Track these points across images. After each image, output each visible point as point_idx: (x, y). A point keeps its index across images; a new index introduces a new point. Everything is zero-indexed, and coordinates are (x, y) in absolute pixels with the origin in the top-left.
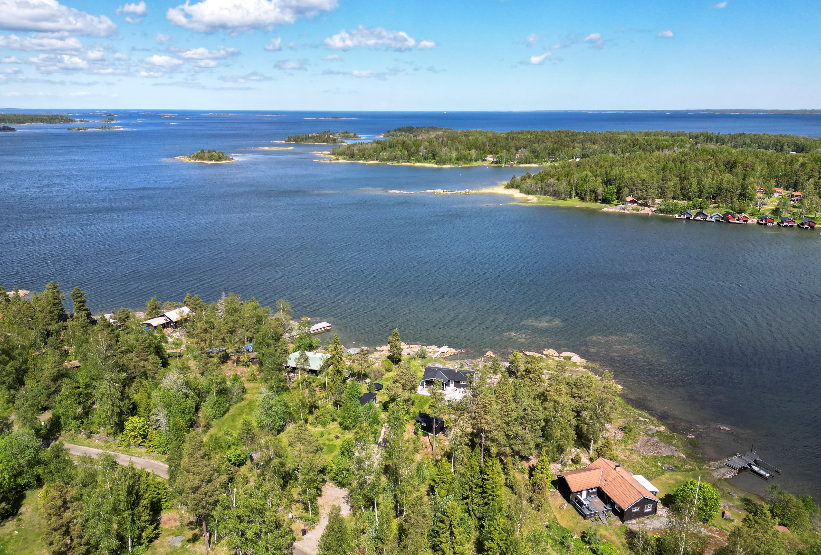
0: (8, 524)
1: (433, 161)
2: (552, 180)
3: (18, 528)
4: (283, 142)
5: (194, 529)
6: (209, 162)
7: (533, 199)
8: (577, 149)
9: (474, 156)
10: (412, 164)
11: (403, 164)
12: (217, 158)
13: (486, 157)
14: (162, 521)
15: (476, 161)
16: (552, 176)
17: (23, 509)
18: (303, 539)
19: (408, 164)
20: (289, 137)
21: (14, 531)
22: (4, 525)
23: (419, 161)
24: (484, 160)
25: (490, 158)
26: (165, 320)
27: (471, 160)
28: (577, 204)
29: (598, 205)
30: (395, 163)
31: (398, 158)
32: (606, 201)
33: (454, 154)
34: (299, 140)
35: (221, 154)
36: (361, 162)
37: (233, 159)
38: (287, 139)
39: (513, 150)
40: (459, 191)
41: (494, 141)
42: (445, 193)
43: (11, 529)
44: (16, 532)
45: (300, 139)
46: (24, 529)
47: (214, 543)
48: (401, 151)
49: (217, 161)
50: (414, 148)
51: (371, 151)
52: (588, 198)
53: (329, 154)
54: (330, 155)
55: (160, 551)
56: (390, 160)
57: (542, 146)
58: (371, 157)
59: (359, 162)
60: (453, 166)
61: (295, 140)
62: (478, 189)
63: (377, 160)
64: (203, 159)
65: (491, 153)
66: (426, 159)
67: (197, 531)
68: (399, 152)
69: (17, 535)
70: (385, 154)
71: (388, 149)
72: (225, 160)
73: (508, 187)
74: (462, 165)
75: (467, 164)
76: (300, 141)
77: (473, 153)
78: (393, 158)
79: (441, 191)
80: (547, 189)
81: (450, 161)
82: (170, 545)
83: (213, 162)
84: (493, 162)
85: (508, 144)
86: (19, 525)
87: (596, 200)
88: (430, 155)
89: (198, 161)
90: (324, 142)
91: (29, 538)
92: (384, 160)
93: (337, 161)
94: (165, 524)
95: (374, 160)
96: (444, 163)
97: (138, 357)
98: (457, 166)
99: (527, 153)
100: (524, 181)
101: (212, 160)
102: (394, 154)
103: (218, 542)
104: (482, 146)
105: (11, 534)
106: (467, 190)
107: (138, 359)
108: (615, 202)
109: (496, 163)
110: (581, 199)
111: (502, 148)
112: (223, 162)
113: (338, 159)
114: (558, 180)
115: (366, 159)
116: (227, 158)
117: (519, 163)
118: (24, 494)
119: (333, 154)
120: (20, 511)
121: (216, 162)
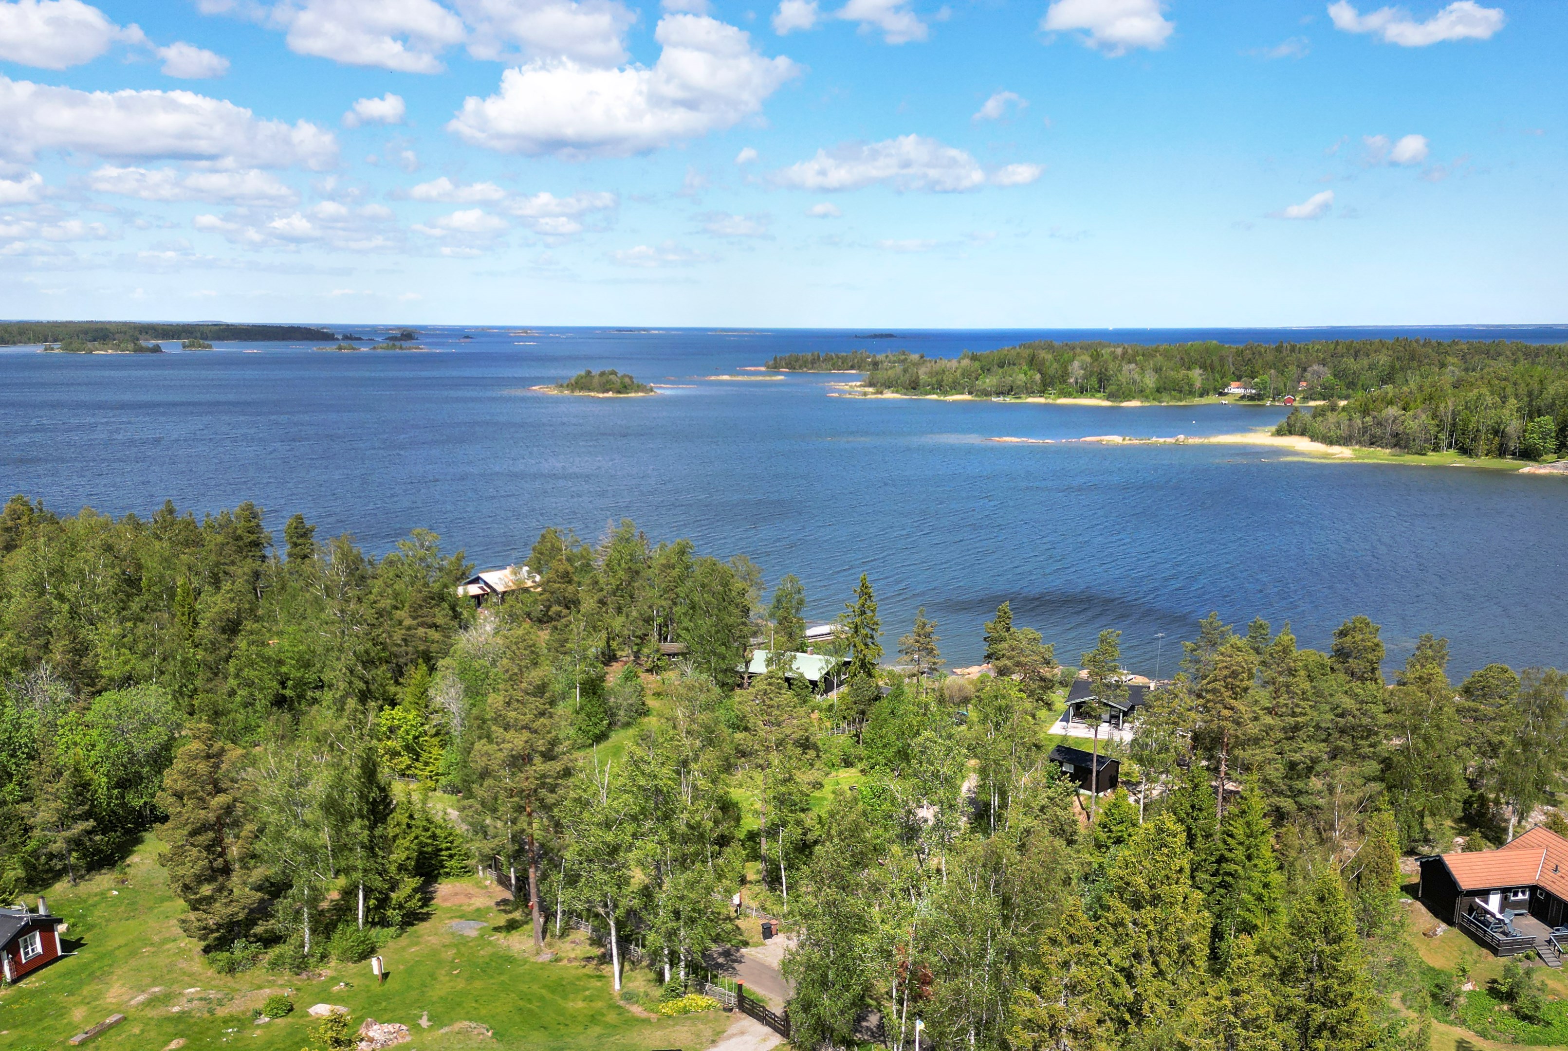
0: (98, 878)
1: (1098, 395)
2: (1393, 411)
3: (120, 886)
4: (763, 369)
5: (510, 912)
6: (601, 395)
7: (1343, 453)
8: (1451, 368)
9: (1198, 384)
10: (1050, 401)
11: (1030, 400)
12: (618, 385)
13: (1226, 385)
14: (438, 895)
15: (1201, 396)
16: (1391, 403)
17: (134, 859)
18: (765, 945)
19: (1042, 400)
20: (775, 359)
21: (112, 889)
22: (90, 880)
23: (1069, 395)
24: (1221, 394)
25: (1236, 389)
26: (482, 588)
27: (1191, 393)
28: (1455, 462)
29: (1508, 463)
30: (1009, 399)
31: (1018, 387)
32: (1529, 454)
33: (1150, 381)
34: (797, 365)
35: (627, 380)
36: (934, 397)
37: (652, 390)
38: (771, 363)
39: (1293, 370)
40: (1162, 440)
41: (1248, 354)
42: (1127, 442)
43: (106, 885)
44: (115, 893)
45: (801, 362)
46: (133, 889)
47: (553, 936)
48: (1025, 374)
49: (619, 392)
50: (1055, 365)
51: (958, 374)
52: (1482, 446)
53: (861, 386)
54: (865, 386)
55: (429, 941)
56: (998, 394)
57: (1365, 362)
58: (956, 387)
59: (929, 397)
60: (1147, 404)
61: (789, 365)
62: (1207, 436)
63: (970, 393)
64: (590, 390)
65: (1239, 379)
66: (1082, 391)
67: (517, 915)
68: (1022, 376)
69: (116, 897)
70: (989, 382)
71: (995, 368)
72: (636, 391)
73: (1279, 433)
74: (1167, 402)
75: (1180, 400)
76: (801, 367)
77: (1196, 375)
78: (1006, 389)
79: (1117, 439)
80: (1378, 431)
81: (1141, 393)
82: (453, 934)
83: (610, 394)
84: (1243, 397)
85: (1282, 359)
86: (123, 882)
87: (1502, 452)
88: (1094, 381)
89: (577, 393)
90: (852, 368)
91: (141, 902)
92: (987, 394)
93: (879, 396)
94: (445, 899)
95: (962, 393)
96: (1128, 397)
97: (414, 618)
98: (1157, 403)
99: (1327, 374)
100: (1320, 419)
101: (607, 391)
102: (1009, 380)
103: (564, 934)
104: (1217, 363)
105: (103, 895)
106: (1181, 437)
107: (415, 622)
108: (1552, 457)
109: (1252, 398)
110: (1464, 451)
111: (1268, 366)
112: (632, 395)
113: (881, 393)
114: (1404, 409)
115: (946, 393)
116: (639, 388)
117: (1305, 399)
118: (142, 837)
119: (871, 385)
120: (128, 861)
121: (615, 395)
